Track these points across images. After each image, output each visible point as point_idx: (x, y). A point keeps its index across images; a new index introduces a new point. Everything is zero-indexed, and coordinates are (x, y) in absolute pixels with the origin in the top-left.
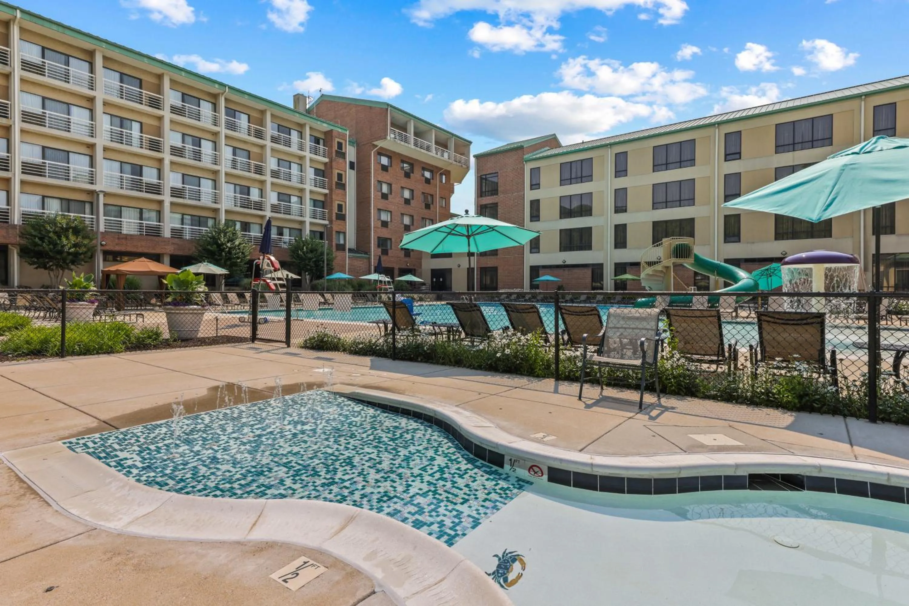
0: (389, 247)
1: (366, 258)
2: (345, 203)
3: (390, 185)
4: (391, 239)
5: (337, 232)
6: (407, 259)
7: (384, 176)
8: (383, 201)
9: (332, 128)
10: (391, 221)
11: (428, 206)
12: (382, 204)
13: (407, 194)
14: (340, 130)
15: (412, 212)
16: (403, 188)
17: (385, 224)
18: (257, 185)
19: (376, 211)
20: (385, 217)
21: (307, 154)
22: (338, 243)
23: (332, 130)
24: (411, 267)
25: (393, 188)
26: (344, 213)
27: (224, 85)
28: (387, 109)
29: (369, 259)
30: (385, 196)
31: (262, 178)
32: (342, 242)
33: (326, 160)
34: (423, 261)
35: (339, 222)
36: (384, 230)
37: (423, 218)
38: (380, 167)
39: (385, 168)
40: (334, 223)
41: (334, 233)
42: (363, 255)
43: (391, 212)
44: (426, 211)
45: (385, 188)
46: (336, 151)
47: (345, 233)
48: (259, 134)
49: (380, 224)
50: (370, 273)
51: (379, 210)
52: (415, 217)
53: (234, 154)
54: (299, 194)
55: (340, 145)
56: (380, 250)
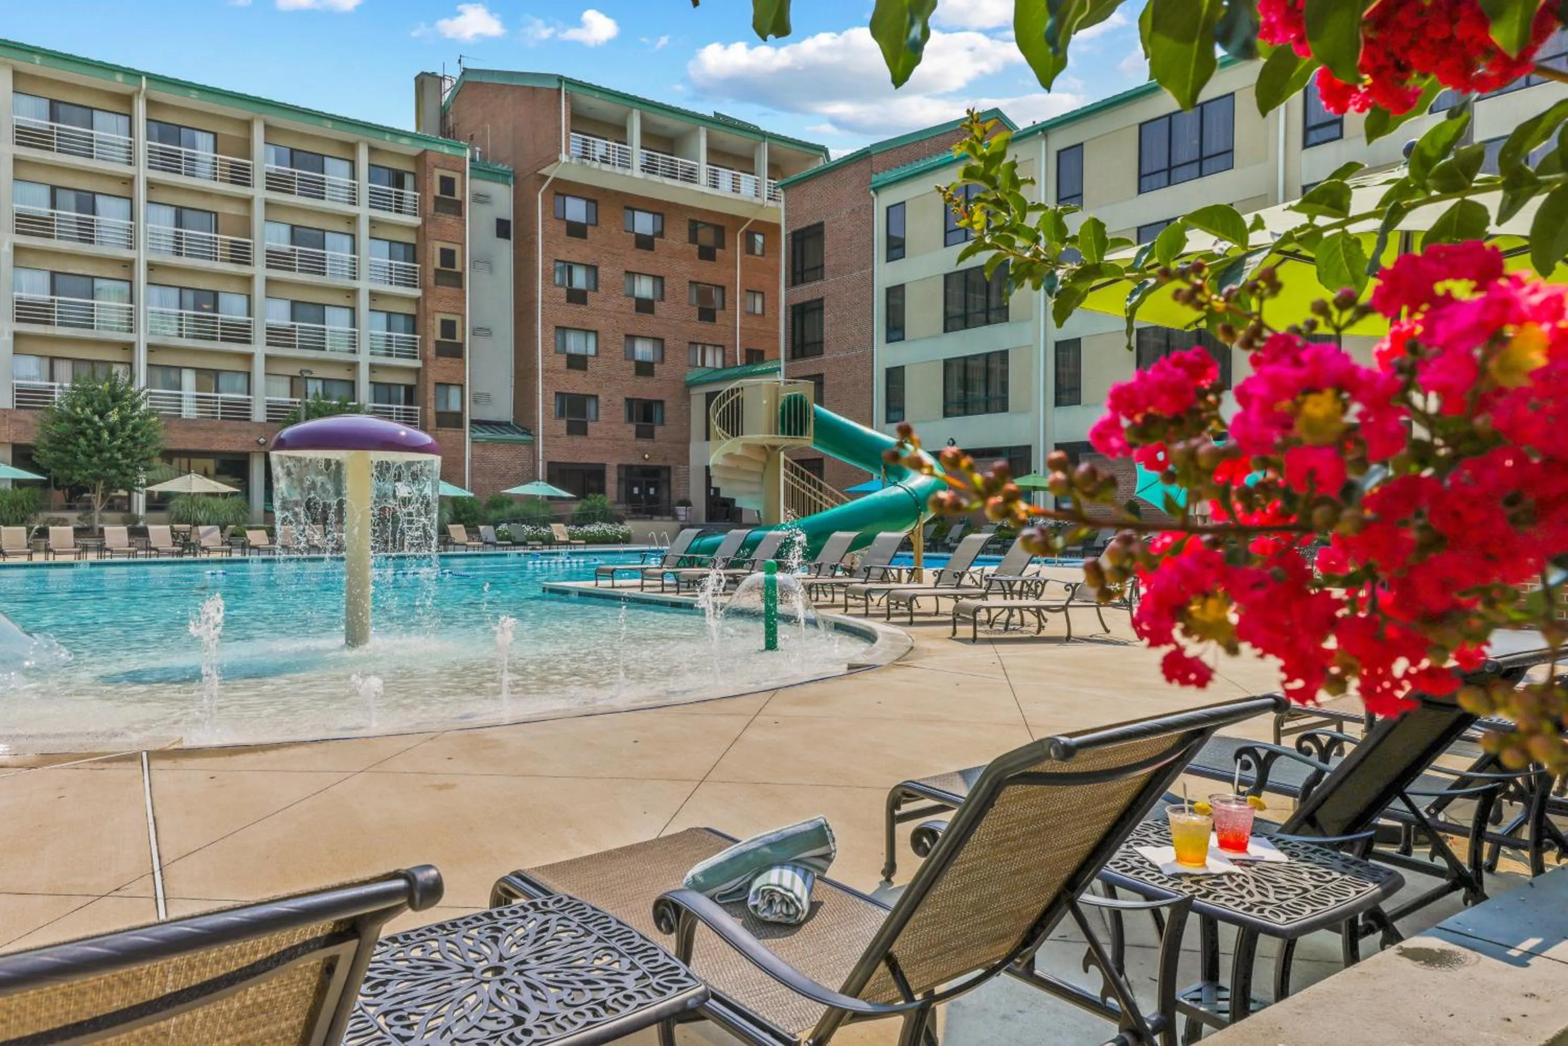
0: (593, 416)
1: (525, 443)
2: (463, 316)
3: (592, 269)
4: (596, 397)
5: (438, 384)
6: (643, 443)
7: (575, 250)
8: (572, 307)
9: (425, 146)
10: (597, 354)
11: (707, 315)
12: (571, 314)
13: (644, 288)
14: (447, 150)
15: (660, 332)
16: (630, 274)
17: (577, 362)
18: (234, 286)
19: (552, 332)
20: (575, 344)
21: (364, 211)
22: (442, 409)
23: (425, 151)
24: (657, 462)
25: (601, 276)
26: (458, 340)
27: (137, 75)
28: (559, 90)
29: (532, 444)
30: (577, 297)
31: (244, 270)
32: (455, 406)
33: (416, 221)
34: (691, 446)
35: (445, 361)
36: (577, 375)
37: (691, 343)
38: (563, 228)
39: (576, 230)
40: (431, 364)
41: (431, 387)
42: (517, 436)
43: (596, 332)
44: (705, 326)
45: (580, 279)
46: (436, 198)
47: (462, 386)
48: (241, 175)
49: (562, 362)
50: (534, 478)
51: (562, 330)
52: (667, 342)
53: (179, 222)
54: (348, 303)
55: (447, 185)
56: (563, 423)
